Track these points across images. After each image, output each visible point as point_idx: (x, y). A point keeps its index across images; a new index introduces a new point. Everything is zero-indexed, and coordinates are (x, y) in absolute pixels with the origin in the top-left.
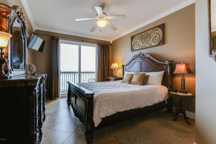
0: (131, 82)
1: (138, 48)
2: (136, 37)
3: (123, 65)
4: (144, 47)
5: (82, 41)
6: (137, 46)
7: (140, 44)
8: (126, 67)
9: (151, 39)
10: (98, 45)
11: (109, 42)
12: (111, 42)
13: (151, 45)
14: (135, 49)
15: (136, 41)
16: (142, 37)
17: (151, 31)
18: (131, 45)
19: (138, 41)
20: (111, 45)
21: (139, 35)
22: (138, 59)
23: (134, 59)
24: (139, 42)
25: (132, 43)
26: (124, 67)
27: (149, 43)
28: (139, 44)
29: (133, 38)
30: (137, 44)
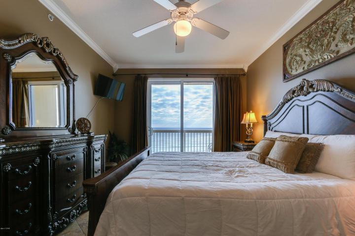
0: (267, 160)
1: (300, 70)
2: (296, 41)
3: (264, 117)
4: (317, 64)
5: (185, 75)
6: (297, 66)
7: (305, 59)
8: (272, 121)
9: (338, 36)
10: (215, 79)
11: (242, 70)
12: (246, 70)
13: (338, 52)
14: (294, 73)
15: (294, 52)
16: (310, 37)
17: (337, 10)
18: (284, 65)
19: (301, 51)
20: (244, 75)
21: (302, 36)
22: (299, 98)
23: (289, 100)
24: (303, 54)
25: (285, 59)
26: (268, 122)
27: (333, 47)
28: (302, 60)
29: (288, 49)
30: (298, 58)
